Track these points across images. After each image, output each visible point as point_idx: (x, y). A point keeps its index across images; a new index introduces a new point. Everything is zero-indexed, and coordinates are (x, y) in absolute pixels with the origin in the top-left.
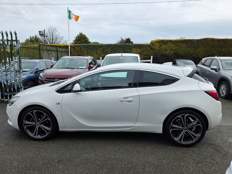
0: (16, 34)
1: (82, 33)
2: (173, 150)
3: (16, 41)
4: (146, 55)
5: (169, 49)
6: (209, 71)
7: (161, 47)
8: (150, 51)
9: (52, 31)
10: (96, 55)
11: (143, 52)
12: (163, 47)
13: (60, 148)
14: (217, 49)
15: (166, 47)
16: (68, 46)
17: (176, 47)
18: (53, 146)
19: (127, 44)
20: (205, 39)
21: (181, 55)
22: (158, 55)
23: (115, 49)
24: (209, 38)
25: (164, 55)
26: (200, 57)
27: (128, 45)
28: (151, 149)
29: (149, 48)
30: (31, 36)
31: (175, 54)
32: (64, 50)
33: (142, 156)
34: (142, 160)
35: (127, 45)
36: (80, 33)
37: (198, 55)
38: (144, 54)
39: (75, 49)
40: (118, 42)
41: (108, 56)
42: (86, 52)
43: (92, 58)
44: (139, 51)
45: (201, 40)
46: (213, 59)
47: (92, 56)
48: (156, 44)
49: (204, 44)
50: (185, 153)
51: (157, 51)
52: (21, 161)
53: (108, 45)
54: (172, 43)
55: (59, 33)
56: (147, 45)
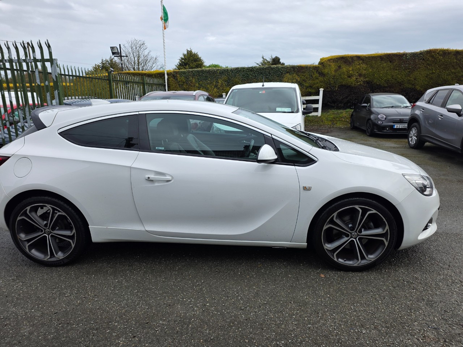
0: (49, 47)
1: (191, 51)
2: (382, 301)
3: (51, 60)
4: (310, 86)
5: (355, 73)
6: (442, 116)
7: (341, 70)
8: (317, 79)
9: (138, 48)
10: (215, 90)
11: (305, 81)
12: (344, 69)
13: (127, 287)
14: (453, 71)
15: (351, 69)
16: (164, 74)
17: (370, 70)
18: (113, 284)
19: (273, 66)
20: (430, 52)
21: (379, 85)
22: (333, 87)
23: (251, 76)
24: (437, 50)
25: (345, 86)
26: (418, 88)
27: (276, 67)
28: (329, 297)
29: (316, 72)
30: (102, 60)
31: (368, 82)
32: (156, 81)
33: (309, 317)
34: (310, 328)
35: (274, 68)
36: (188, 51)
37: (413, 85)
38: (307, 85)
39: (177, 79)
40: (258, 66)
41: (236, 89)
42: (197, 85)
43: (206, 94)
44: (297, 80)
45: (421, 53)
46: (453, 90)
47: (207, 90)
48: (330, 65)
49: (428, 62)
50: (410, 310)
51: (333, 79)
52: (39, 321)
53: (237, 69)
54: (361, 61)
55: (150, 51)
56: (313, 67)
